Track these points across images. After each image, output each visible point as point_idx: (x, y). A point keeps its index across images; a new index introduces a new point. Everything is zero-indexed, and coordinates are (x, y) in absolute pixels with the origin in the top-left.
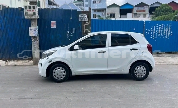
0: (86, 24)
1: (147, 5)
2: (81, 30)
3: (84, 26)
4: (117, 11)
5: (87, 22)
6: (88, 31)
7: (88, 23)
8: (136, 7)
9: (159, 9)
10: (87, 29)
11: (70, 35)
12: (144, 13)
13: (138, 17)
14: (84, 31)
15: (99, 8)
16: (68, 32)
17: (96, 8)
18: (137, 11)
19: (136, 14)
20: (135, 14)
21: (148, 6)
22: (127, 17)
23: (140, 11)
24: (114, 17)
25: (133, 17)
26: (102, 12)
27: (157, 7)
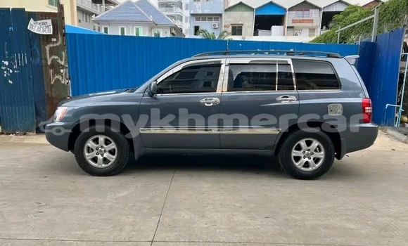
0: (51, 45)
1: (316, 7)
2: (41, 59)
3: (47, 48)
4: (248, 21)
5: (54, 40)
6: (59, 61)
7: (56, 42)
8: (291, 12)
9: (341, 16)
10: (56, 57)
11: (11, 71)
12: (310, 25)
13: (296, 35)
14: (46, 60)
15: (207, 12)
16: (6, 63)
17: (200, 12)
18: (294, 21)
19: (292, 27)
20: (288, 27)
21: (320, 9)
22: (270, 35)
23: (300, 21)
24: (240, 34)
25: (284, 35)
26: (213, 22)
27: (338, 13)
